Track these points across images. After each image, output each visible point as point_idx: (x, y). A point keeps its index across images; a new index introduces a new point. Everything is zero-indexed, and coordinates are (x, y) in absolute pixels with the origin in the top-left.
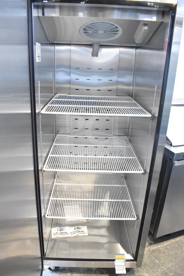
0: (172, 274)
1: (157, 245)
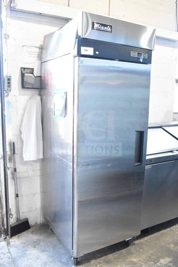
0: (154, 257)
1: (139, 240)
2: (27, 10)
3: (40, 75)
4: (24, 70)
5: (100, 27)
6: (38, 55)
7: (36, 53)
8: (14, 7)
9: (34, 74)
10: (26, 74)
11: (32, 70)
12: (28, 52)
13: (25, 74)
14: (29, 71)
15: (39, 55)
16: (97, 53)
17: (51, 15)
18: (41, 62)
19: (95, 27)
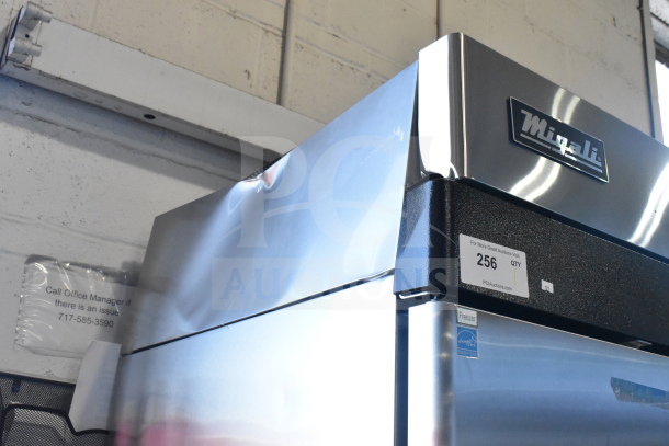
2: (85, 83)
3: (102, 425)
4: (15, 390)
5: (551, 134)
6: (108, 312)
7: (100, 300)
8: (19, 57)
9: (73, 415)
10: (21, 415)
11: (60, 392)
12: (56, 292)
13: (17, 411)
14: (44, 397)
15: (115, 313)
16: (547, 286)
17: (200, 128)
18: (123, 348)
19: (525, 128)
